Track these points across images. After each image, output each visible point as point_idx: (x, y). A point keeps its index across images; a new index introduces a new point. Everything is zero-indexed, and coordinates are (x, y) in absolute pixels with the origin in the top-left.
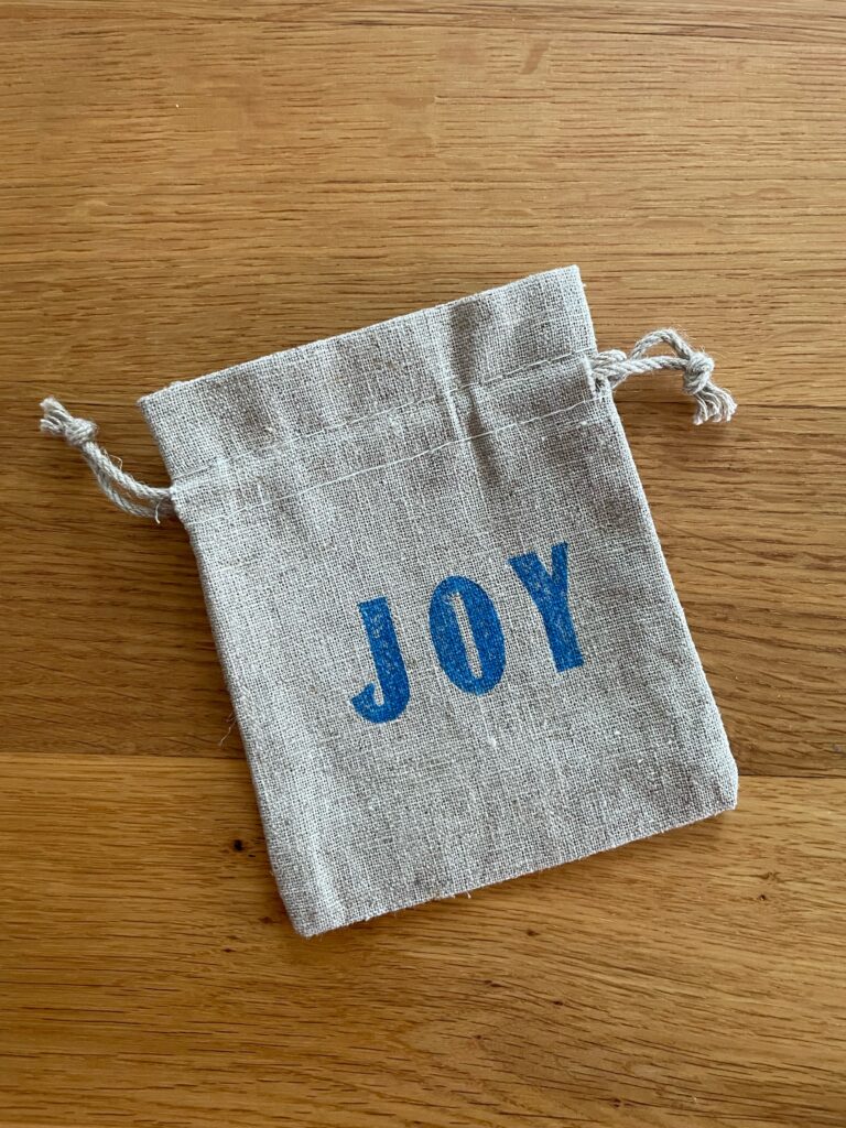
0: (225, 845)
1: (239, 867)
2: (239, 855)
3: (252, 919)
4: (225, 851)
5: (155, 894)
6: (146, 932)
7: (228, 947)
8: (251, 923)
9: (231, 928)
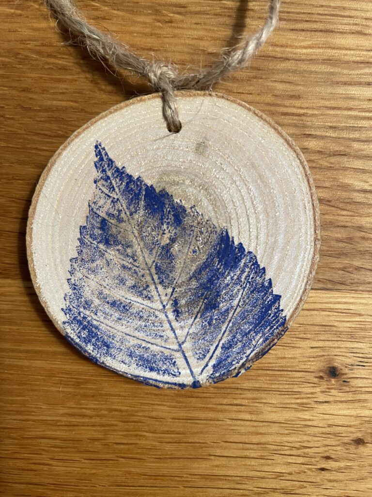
0: (321, 371)
1: (334, 392)
2: (333, 381)
3: (346, 440)
4: (321, 377)
5: (254, 418)
6: (247, 453)
7: (323, 466)
8: (345, 444)
9: (326, 449)
